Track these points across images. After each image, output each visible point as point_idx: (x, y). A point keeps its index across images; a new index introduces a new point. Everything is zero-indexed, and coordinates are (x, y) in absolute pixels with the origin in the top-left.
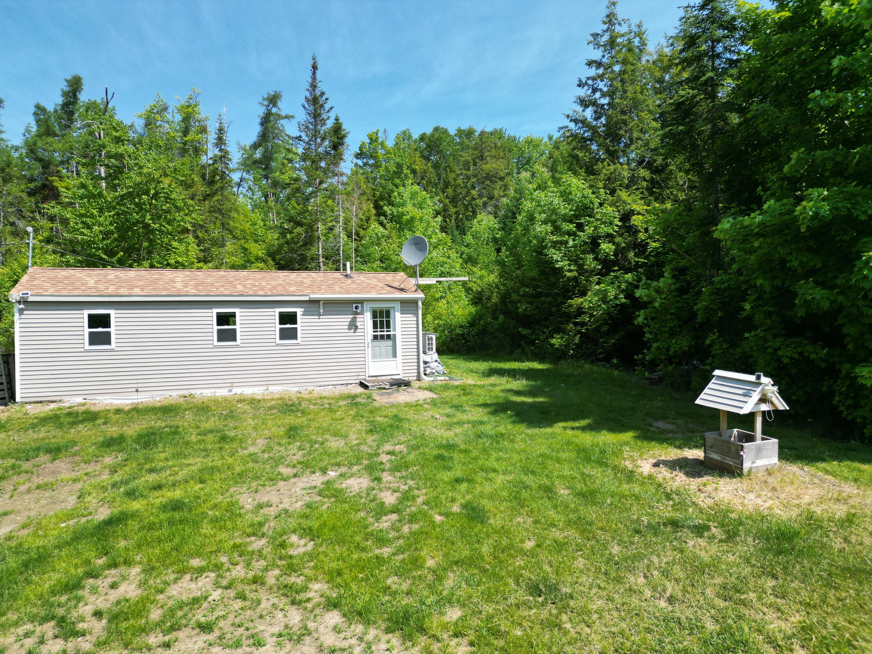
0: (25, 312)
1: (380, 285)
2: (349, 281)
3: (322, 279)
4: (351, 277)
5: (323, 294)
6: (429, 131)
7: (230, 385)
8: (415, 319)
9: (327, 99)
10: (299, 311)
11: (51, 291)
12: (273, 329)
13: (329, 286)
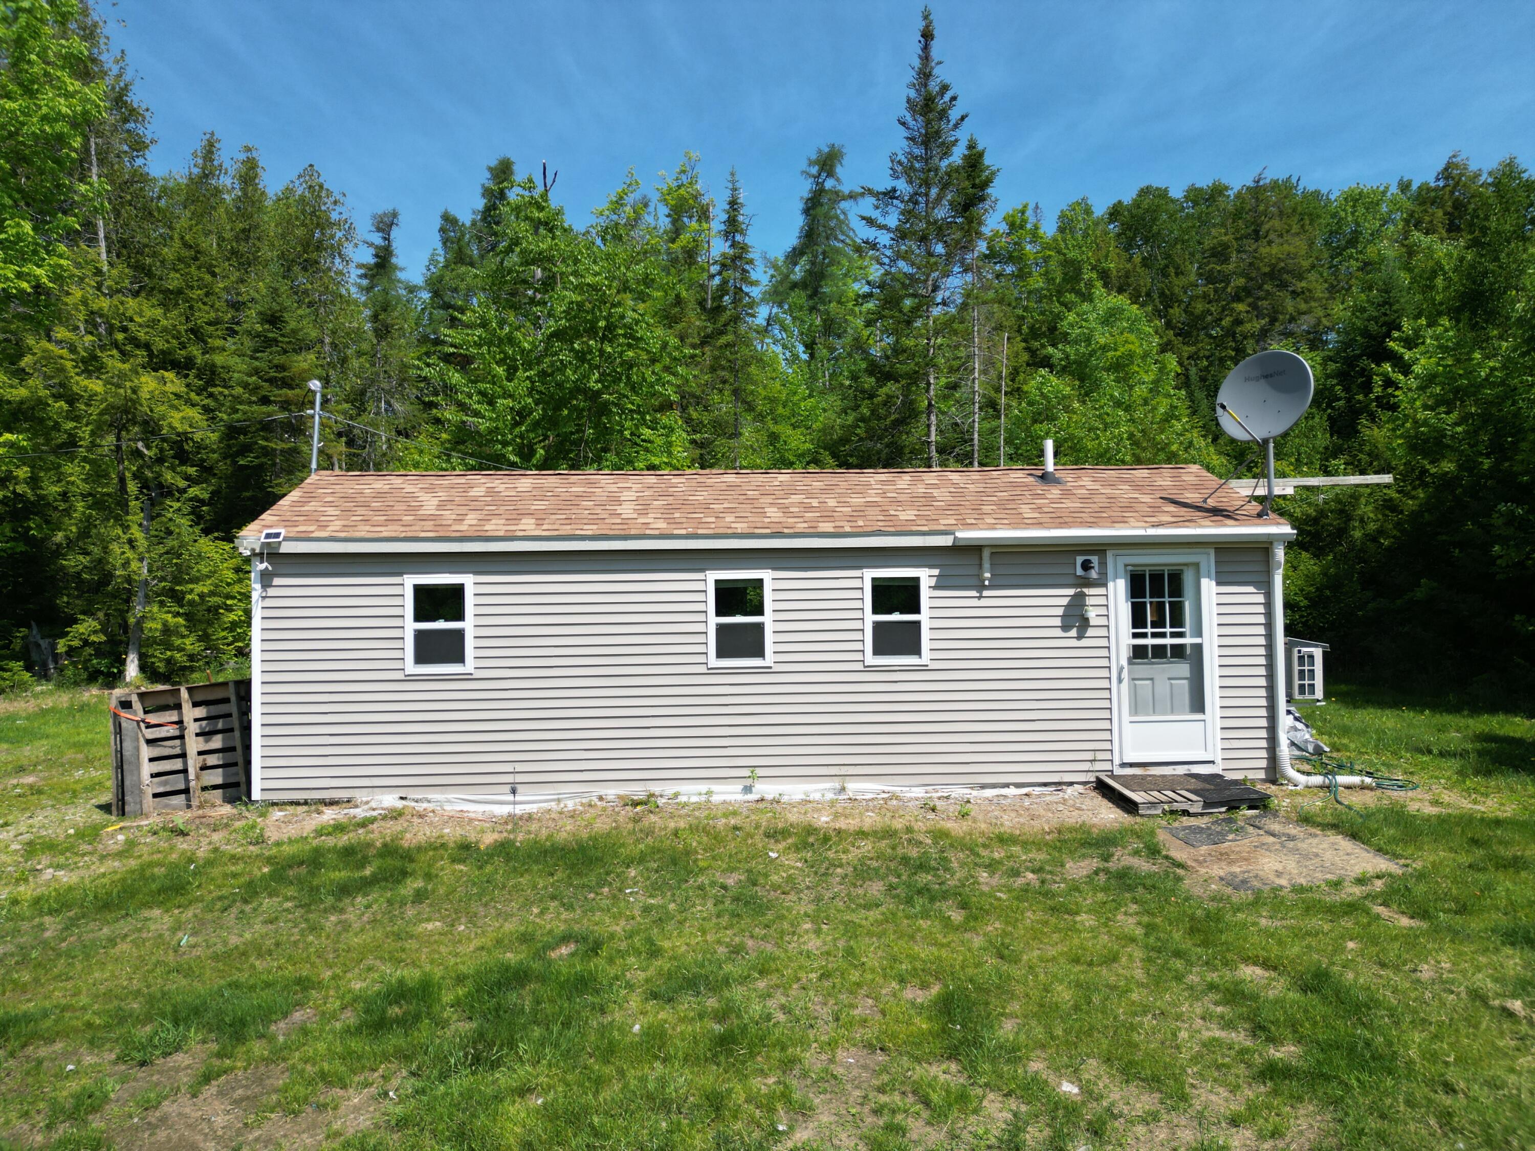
0: (277, 581)
1: (1146, 499)
2: (1055, 492)
3: (980, 487)
4: (1057, 481)
5: (992, 527)
6: (1128, 197)
7: (746, 772)
8: (1261, 599)
9: (954, 98)
10: (926, 576)
11: (335, 527)
12: (857, 625)
13: (1001, 505)
